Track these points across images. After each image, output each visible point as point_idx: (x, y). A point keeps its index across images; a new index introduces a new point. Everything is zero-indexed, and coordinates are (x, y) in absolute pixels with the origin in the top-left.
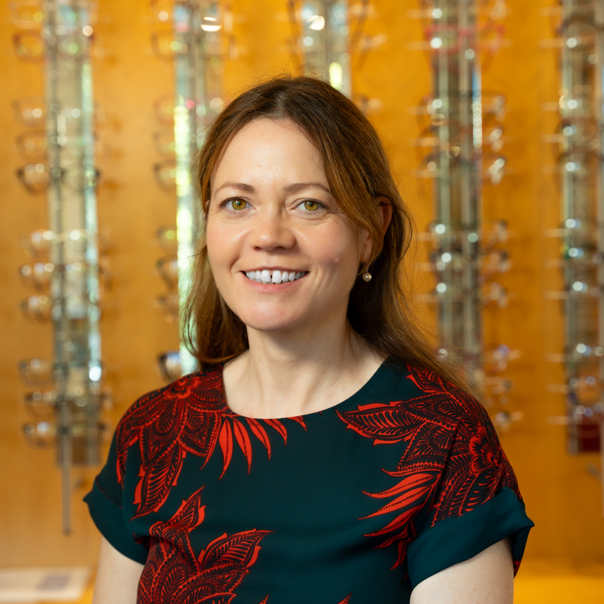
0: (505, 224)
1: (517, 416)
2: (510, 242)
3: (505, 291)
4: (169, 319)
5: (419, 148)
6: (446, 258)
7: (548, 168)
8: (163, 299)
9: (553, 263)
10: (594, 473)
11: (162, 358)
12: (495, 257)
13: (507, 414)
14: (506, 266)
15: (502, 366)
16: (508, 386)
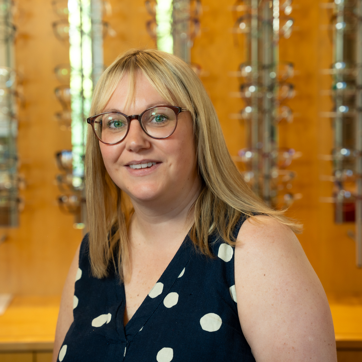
0: (292, 65)
1: (298, 196)
2: (296, 78)
3: (291, 111)
4: (63, 128)
5: (235, 12)
6: (252, 89)
7: (324, 27)
8: (59, 115)
9: (326, 93)
10: (351, 236)
11: (59, 155)
12: (286, 88)
13: (291, 195)
14: (292, 94)
15: (288, 162)
16: (292, 176)
